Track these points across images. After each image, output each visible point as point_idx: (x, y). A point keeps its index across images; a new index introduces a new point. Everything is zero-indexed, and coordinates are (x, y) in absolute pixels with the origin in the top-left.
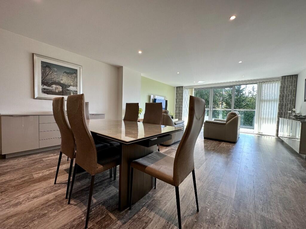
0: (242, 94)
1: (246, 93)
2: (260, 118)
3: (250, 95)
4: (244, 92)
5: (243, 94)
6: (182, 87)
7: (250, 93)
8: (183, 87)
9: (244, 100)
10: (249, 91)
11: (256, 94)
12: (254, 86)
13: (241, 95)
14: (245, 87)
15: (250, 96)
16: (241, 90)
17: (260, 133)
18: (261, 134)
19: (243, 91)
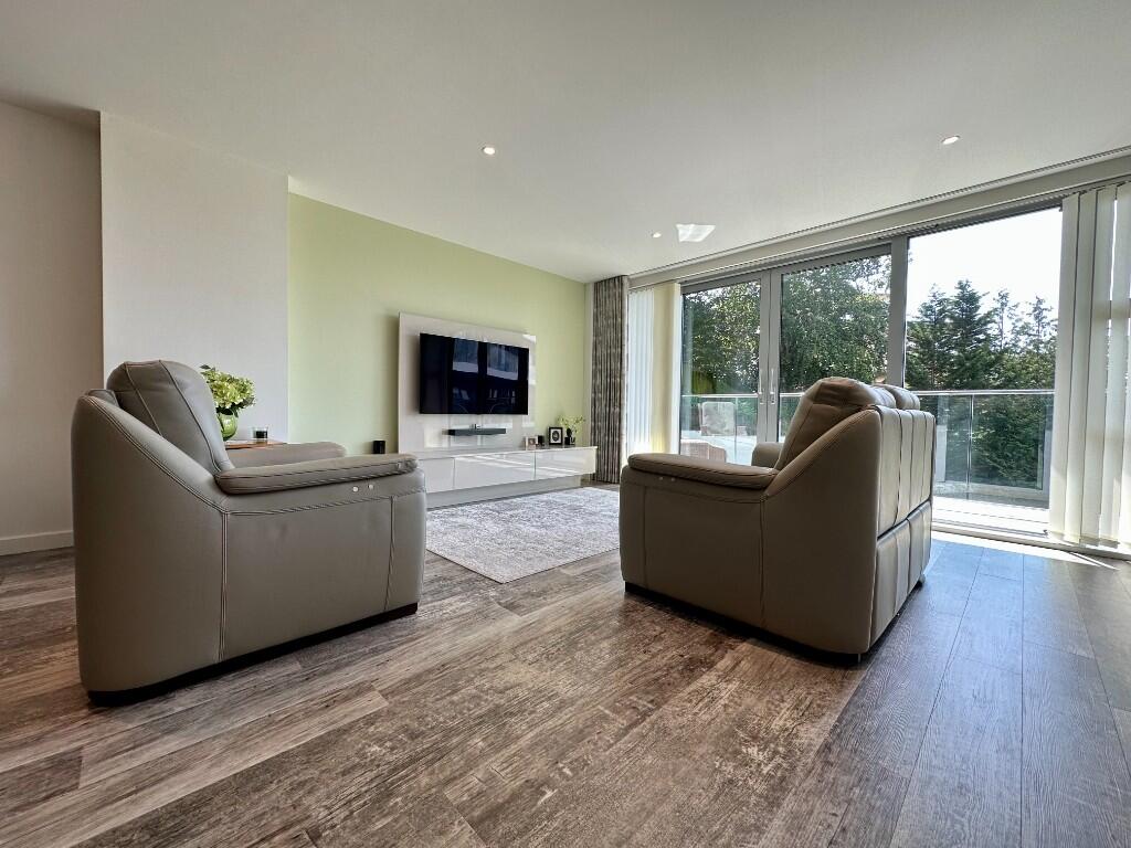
0: (982, 337)
1: (1001, 331)
2: (1090, 438)
3: (1023, 339)
4: (992, 329)
5: (988, 335)
6: (620, 278)
7: (1024, 330)
8: (625, 280)
9: (991, 364)
10: (1020, 324)
11: (1055, 334)
12: (1040, 302)
13: (979, 341)
14: (999, 305)
15: (1021, 344)
16: (980, 319)
17: (1095, 541)
18: (1101, 548)
19: (985, 324)
